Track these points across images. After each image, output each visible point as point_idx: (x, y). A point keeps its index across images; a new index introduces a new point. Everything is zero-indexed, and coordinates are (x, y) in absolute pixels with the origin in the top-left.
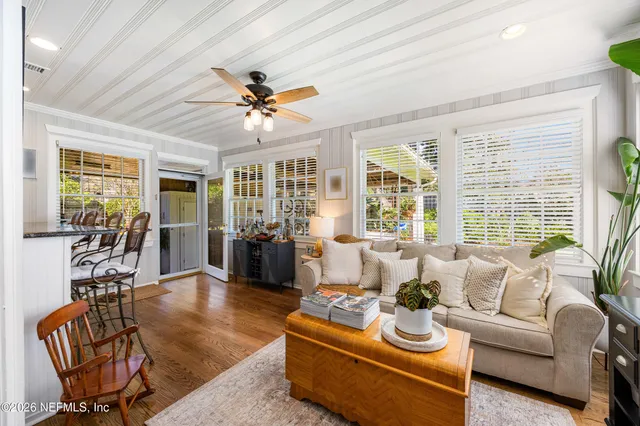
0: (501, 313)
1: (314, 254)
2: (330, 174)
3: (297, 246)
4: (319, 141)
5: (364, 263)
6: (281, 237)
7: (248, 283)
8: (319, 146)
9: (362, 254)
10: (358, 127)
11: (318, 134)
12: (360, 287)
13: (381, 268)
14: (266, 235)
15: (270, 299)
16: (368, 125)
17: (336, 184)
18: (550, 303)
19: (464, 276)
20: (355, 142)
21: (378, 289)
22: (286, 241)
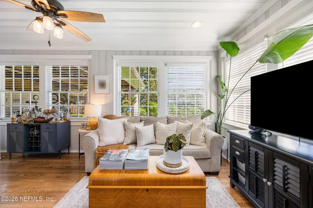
0: (190, 144)
1: (87, 128)
2: (98, 78)
3: (72, 124)
4: (90, 57)
5: (125, 130)
6: (60, 119)
7: (24, 157)
8: (90, 60)
9: (124, 125)
10: (117, 53)
11: (89, 52)
12: (125, 144)
13: (136, 132)
14: (43, 118)
15: (51, 165)
16: (123, 53)
17: (102, 85)
18: (206, 136)
19: (176, 130)
20: (115, 61)
21: (135, 143)
22: (63, 121)
